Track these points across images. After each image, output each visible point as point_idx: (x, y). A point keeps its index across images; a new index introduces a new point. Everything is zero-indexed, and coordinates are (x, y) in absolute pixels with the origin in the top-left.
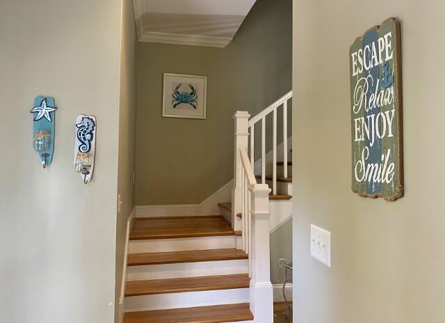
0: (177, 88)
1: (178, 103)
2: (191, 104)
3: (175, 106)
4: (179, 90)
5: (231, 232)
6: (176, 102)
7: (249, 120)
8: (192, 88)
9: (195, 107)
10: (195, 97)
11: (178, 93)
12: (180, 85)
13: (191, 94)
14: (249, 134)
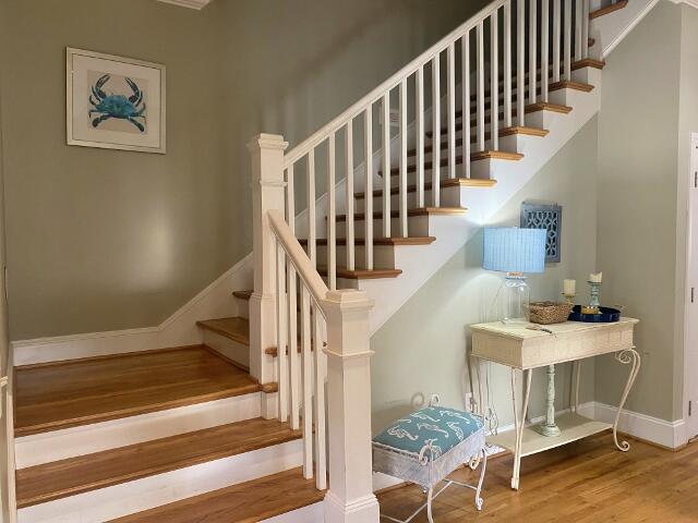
0: (100, 83)
1: (104, 118)
2: (133, 121)
3: (96, 123)
4: (103, 89)
5: (253, 386)
6: (99, 115)
7: (286, 152)
8: (134, 87)
9: (142, 129)
10: (141, 106)
11: (102, 95)
12: (107, 77)
13: (133, 99)
14: (285, 184)
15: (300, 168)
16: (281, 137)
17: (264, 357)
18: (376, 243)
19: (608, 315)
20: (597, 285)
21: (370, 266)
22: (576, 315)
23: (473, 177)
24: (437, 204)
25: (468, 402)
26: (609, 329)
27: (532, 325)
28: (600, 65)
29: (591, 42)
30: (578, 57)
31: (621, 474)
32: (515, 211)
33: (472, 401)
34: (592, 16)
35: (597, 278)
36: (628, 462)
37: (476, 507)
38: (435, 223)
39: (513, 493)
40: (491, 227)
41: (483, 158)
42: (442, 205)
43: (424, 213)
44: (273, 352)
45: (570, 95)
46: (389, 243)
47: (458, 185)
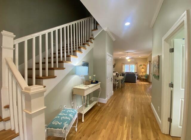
7: (14, 39)
14: (14, 49)
15: (21, 45)
16: (13, 34)
17: (3, 109)
18: (49, 69)
19: (97, 82)
20: (94, 77)
21: (47, 75)
22: (92, 83)
23: (73, 55)
24: (66, 60)
25: (72, 104)
26: (97, 85)
27: (85, 86)
28: (94, 39)
29: (92, 35)
30: (90, 37)
31: (100, 111)
32: (81, 63)
33: (73, 104)
34: (92, 31)
35: (94, 76)
36: (100, 108)
37: (76, 131)
38: (65, 65)
39: (83, 123)
40: (77, 66)
41: (75, 52)
42: (66, 61)
43: (62, 62)
44: (7, 107)
45: (90, 43)
46: (53, 69)
47: (70, 56)
